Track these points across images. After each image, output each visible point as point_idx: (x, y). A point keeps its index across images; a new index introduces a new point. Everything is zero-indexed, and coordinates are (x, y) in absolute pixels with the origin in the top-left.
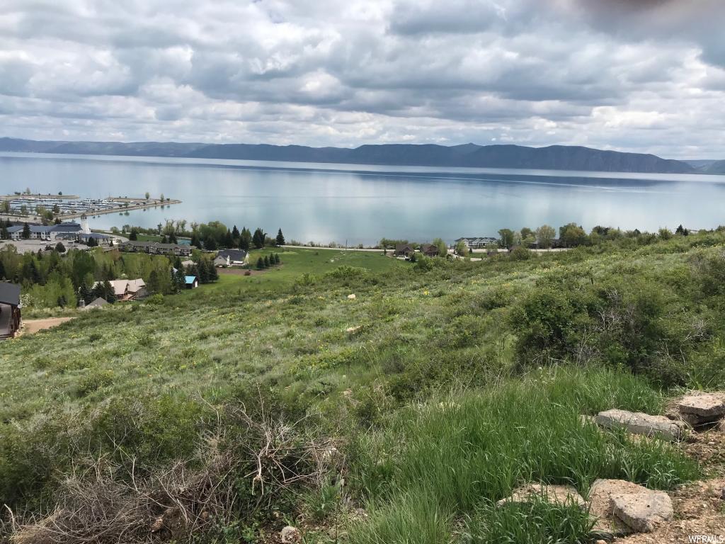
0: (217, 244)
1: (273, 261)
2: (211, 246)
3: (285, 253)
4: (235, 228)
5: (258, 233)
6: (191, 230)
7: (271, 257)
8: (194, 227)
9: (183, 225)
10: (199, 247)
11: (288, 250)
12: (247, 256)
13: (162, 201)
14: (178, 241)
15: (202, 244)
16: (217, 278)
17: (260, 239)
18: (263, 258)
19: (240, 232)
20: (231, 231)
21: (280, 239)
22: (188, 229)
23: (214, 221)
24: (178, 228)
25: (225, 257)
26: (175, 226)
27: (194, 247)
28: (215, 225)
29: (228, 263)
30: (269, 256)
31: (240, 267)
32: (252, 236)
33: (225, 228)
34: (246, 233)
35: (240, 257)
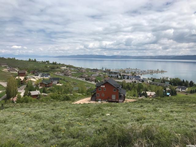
0: (177, 84)
1: (195, 91)
2: (175, 85)
4: (183, 80)
5: (191, 82)
6: (170, 80)
9: (167, 78)
10: (172, 85)
12: (187, 89)
13: (162, 71)
14: (166, 83)
15: (173, 84)
16: (176, 94)
17: (192, 84)
18: (192, 90)
19: (185, 81)
20: (182, 81)
22: (169, 79)
24: (166, 79)
25: (179, 88)
26: (165, 78)
27: (170, 85)
28: (177, 79)
29: (180, 90)
30: (194, 89)
31: (184, 92)
32: (189, 83)
33: (180, 80)
34: (187, 82)
35: (185, 89)
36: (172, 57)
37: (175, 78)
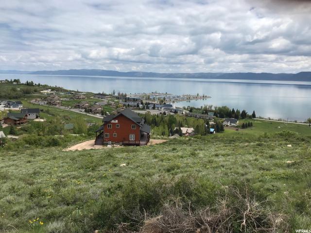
0: (225, 116)
1: (250, 125)
2: (222, 117)
3: (256, 122)
4: (233, 109)
5: (244, 112)
6: (214, 109)
7: (249, 123)
8: (216, 108)
9: (211, 107)
10: (217, 117)
11: (257, 120)
12: (238, 122)
13: (203, 97)
14: (209, 114)
15: (218, 115)
16: (223, 130)
17: (244, 115)
18: (245, 124)
19: (235, 111)
20: (231, 110)
21: (254, 115)
22: (213, 109)
23: (224, 106)
25: (228, 121)
26: (208, 107)
27: (215, 117)
28: (225, 107)
29: (229, 124)
30: (248, 122)
31: (234, 127)
32: (241, 113)
33: (228, 109)
34: (238, 112)
35: (235, 122)
36: (218, 75)
37: (222, 107)
